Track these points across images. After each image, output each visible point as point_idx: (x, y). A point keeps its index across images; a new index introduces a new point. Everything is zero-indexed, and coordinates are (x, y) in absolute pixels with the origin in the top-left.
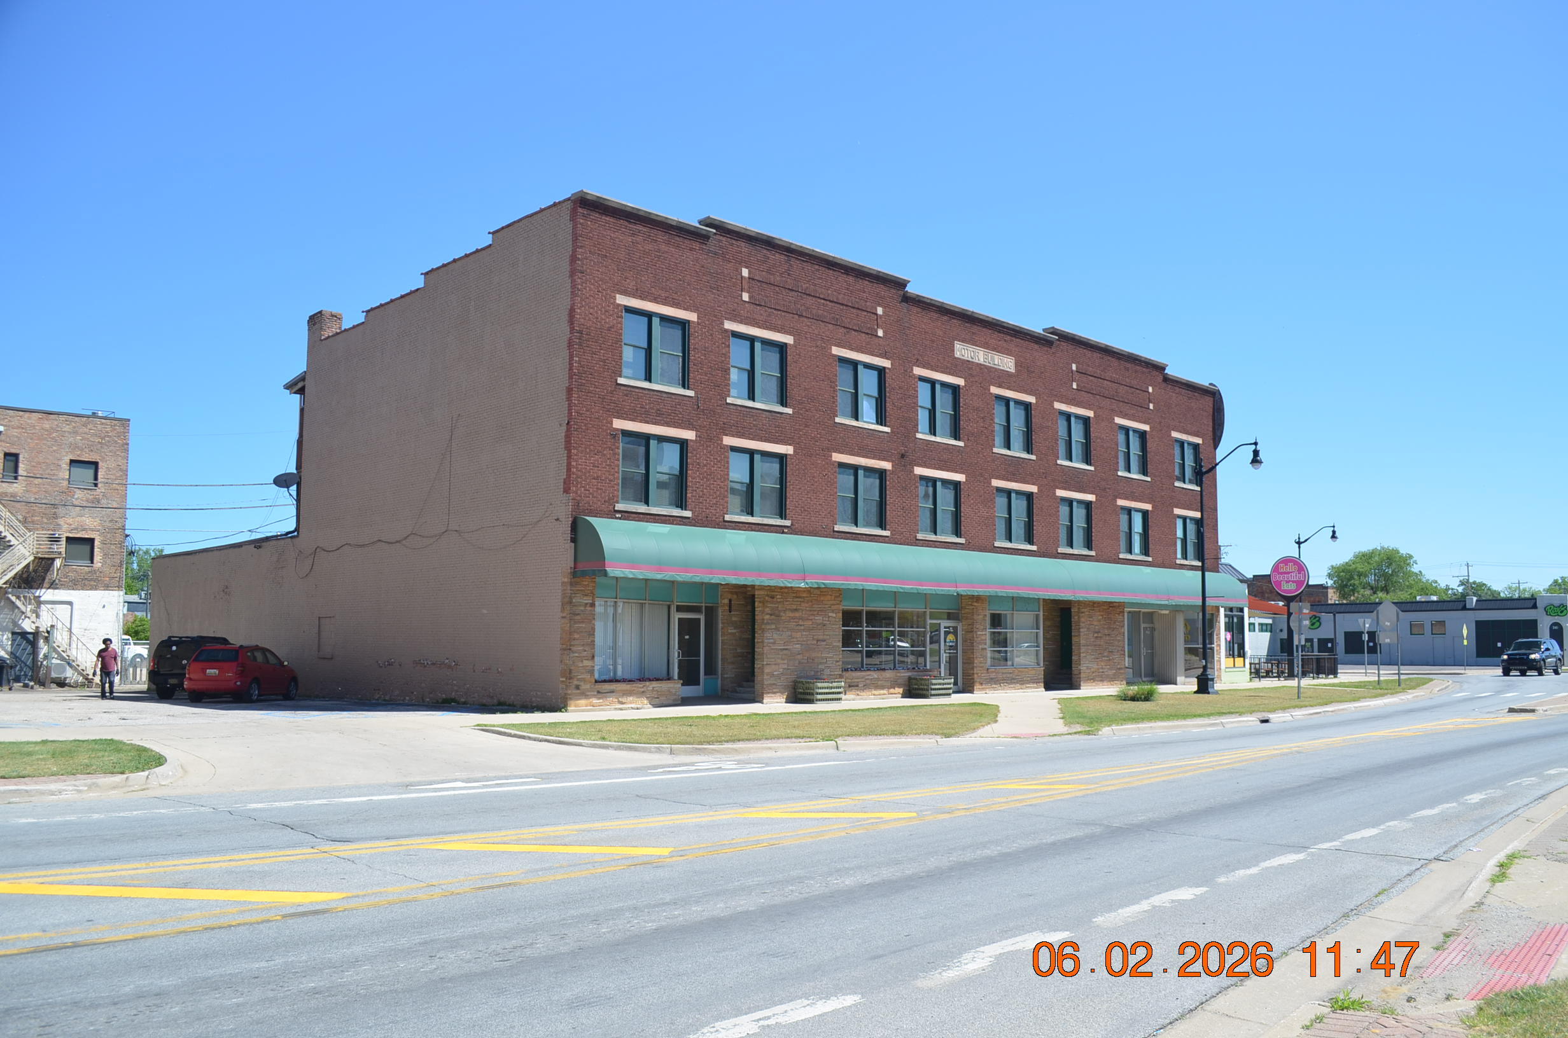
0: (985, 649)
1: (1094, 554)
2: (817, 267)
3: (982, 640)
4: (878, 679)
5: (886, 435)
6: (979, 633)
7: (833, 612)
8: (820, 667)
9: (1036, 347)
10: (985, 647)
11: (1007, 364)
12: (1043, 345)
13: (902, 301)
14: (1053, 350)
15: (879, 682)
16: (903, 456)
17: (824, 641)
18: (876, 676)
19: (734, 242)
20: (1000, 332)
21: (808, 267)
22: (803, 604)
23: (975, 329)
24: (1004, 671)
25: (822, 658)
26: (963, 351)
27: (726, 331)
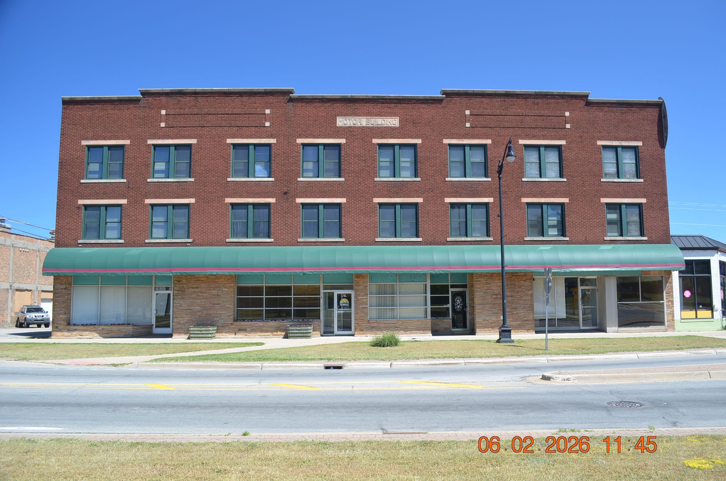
0: (366, 308)
1: (492, 240)
2: (217, 98)
3: (363, 302)
4: (263, 326)
5: (271, 183)
6: (360, 298)
7: (226, 288)
8: (215, 319)
9: (423, 105)
10: (366, 306)
11: (393, 122)
12: (432, 103)
13: (288, 102)
14: (443, 105)
15: (264, 328)
16: (285, 193)
17: (219, 304)
18: (261, 325)
19: (157, 98)
20: (383, 103)
21: (211, 99)
22: (202, 284)
23: (357, 105)
24: (387, 322)
25: (218, 314)
26: (341, 122)
27: (149, 145)
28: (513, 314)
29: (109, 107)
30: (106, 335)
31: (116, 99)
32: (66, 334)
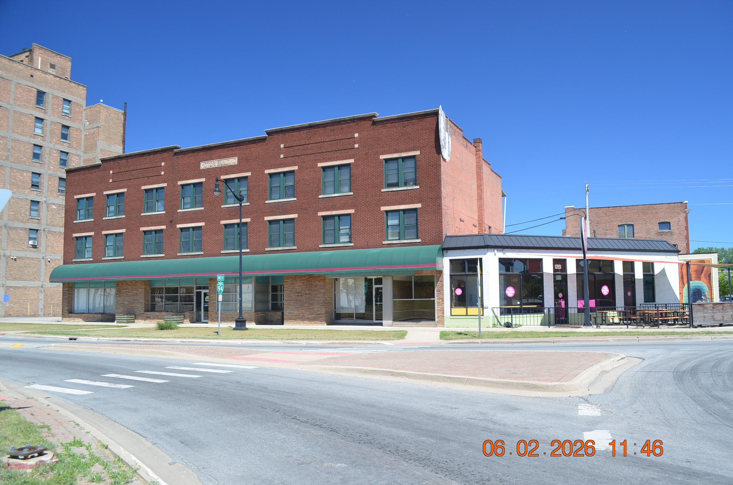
0: (215, 303)
1: (296, 248)
2: (138, 158)
3: (213, 299)
4: (159, 315)
5: (164, 215)
6: (211, 295)
7: (140, 289)
8: (135, 310)
9: (253, 145)
10: (215, 302)
11: (233, 161)
12: (259, 142)
13: (174, 155)
14: (266, 142)
15: (159, 317)
16: (171, 222)
17: (137, 300)
18: (158, 314)
19: (109, 163)
20: (228, 148)
21: (135, 159)
22: (129, 287)
23: (212, 152)
24: (227, 314)
25: (136, 307)
26: (204, 165)
27: (104, 195)
28: (310, 309)
29: (87, 172)
30: (86, 320)
31: (89, 166)
32: (68, 319)
